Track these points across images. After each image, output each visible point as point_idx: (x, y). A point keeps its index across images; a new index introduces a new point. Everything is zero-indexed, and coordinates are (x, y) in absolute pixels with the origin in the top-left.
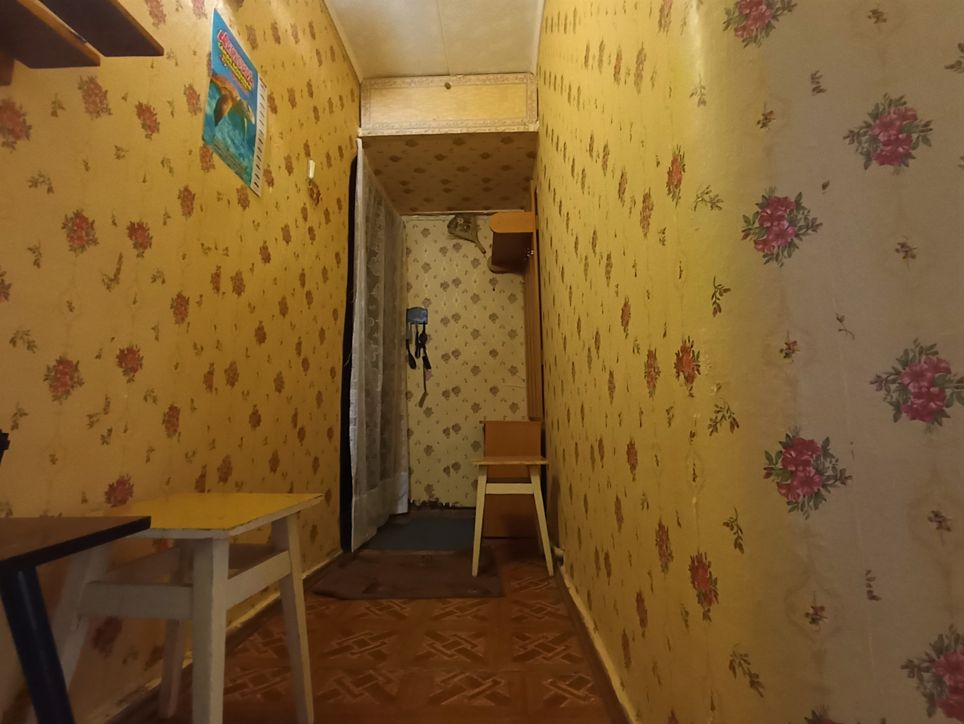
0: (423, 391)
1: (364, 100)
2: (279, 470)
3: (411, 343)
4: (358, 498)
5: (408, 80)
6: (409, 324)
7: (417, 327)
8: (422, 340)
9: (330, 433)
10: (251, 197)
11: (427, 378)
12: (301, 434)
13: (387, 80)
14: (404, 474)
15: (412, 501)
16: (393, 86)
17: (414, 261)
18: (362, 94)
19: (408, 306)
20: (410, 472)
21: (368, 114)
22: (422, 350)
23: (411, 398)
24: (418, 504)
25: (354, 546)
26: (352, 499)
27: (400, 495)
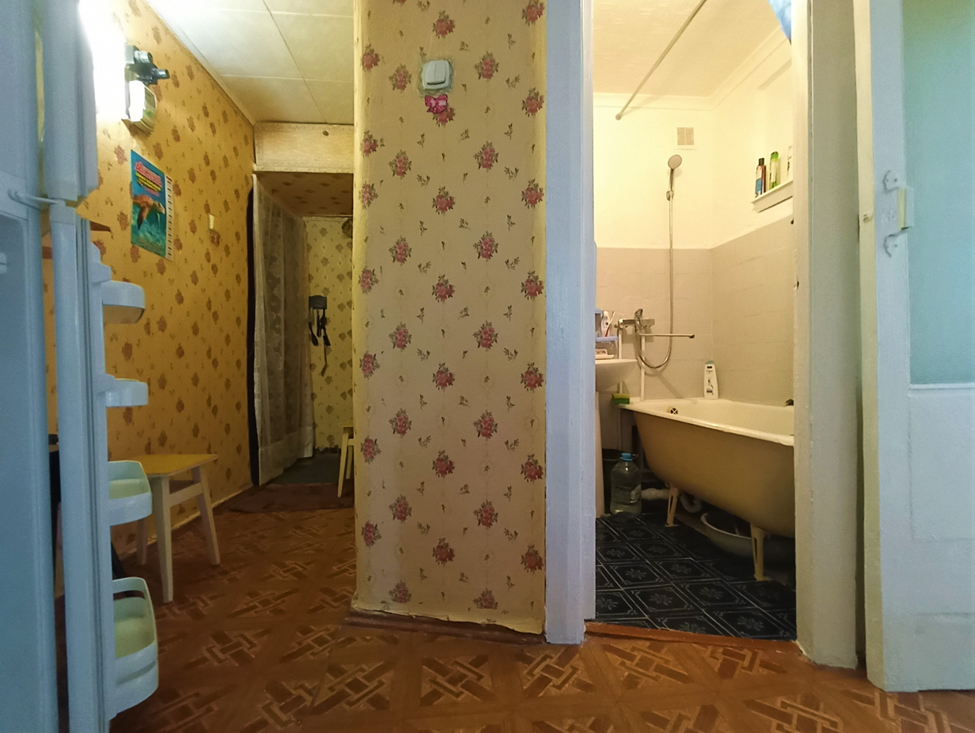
0: (324, 363)
1: (258, 140)
2: (200, 436)
3: (314, 325)
4: (263, 450)
5: (293, 125)
6: (311, 309)
7: (318, 312)
8: (323, 322)
9: (238, 406)
10: (166, 265)
11: (327, 352)
12: (215, 410)
13: (276, 124)
14: (309, 429)
15: (316, 448)
16: (281, 129)
17: (314, 256)
18: (256, 135)
19: (310, 294)
20: (314, 426)
21: (261, 151)
22: (322, 331)
23: (314, 369)
24: (321, 450)
25: (261, 482)
26: (258, 449)
27: (306, 444)
